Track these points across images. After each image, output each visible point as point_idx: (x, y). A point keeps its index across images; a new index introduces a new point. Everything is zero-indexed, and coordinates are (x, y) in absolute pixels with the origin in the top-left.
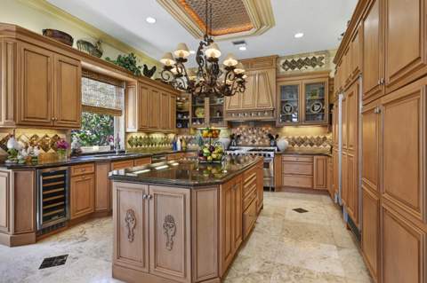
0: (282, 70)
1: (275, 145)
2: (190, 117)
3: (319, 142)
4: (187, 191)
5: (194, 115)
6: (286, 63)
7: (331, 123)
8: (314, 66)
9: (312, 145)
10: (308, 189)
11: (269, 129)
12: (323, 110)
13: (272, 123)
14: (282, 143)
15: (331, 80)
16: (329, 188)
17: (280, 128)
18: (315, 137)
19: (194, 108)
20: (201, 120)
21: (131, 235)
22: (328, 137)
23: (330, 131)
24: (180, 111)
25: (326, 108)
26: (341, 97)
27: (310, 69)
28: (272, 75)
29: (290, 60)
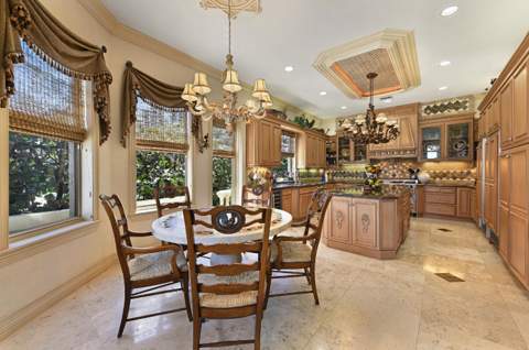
0: (424, 114)
1: (416, 178)
2: (337, 156)
3: (462, 176)
4: (377, 201)
5: (340, 154)
6: (428, 108)
7: (475, 158)
8: (457, 109)
9: (455, 178)
10: (451, 216)
11: (410, 165)
12: (467, 148)
13: (414, 160)
14: (423, 176)
15: (475, 121)
16: (473, 216)
17: (420, 164)
18: (458, 171)
19: (340, 149)
20: (347, 158)
21: (340, 225)
22: (473, 171)
23: (475, 166)
24: (328, 151)
25: (471, 146)
26: (484, 140)
27: (453, 112)
28: (413, 119)
29: (432, 106)
